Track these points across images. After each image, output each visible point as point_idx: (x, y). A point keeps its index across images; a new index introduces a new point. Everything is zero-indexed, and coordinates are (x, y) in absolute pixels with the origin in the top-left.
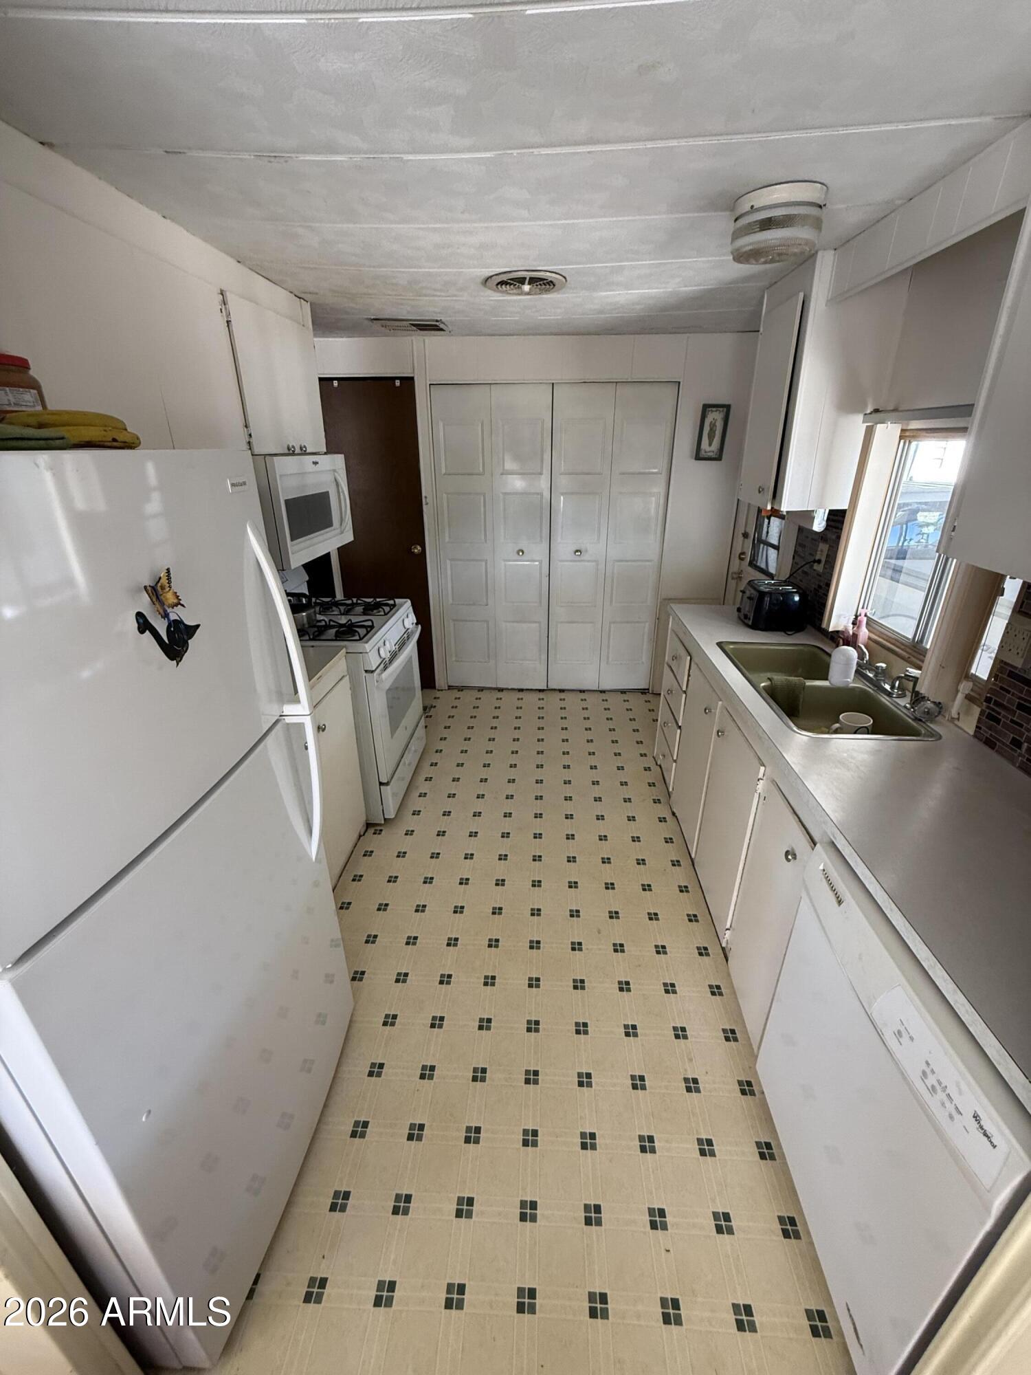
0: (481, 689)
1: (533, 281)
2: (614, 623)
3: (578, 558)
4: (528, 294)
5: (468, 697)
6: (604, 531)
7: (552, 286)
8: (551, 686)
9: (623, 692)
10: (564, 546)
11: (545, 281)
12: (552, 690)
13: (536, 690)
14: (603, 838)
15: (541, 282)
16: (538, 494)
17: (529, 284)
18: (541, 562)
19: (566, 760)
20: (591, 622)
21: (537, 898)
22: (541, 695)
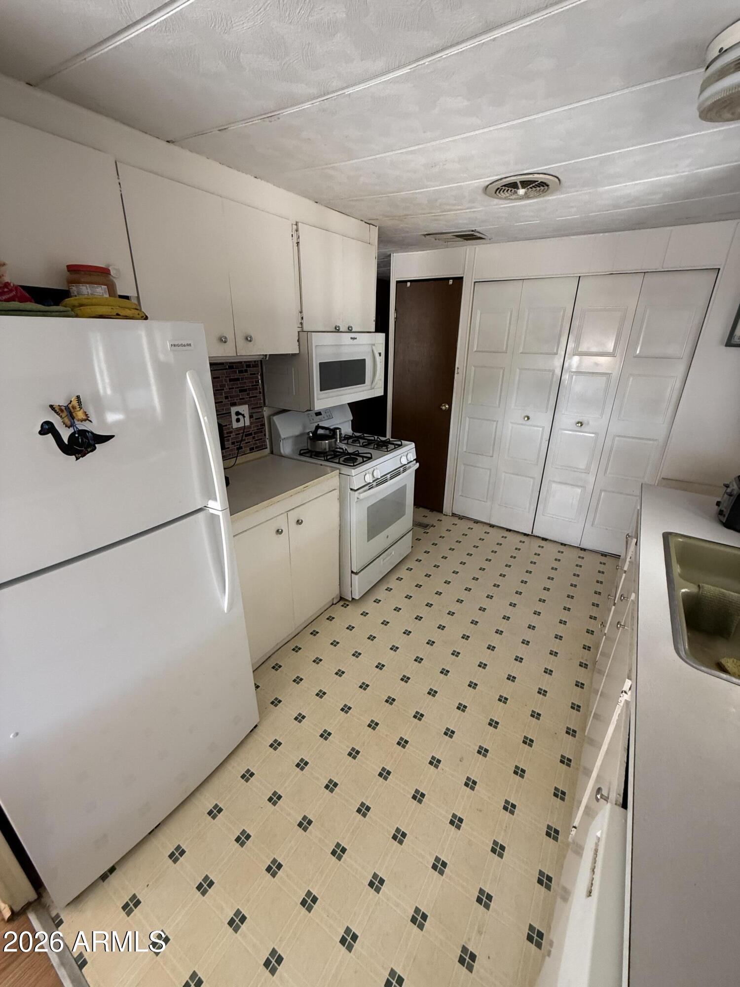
0: (476, 522)
1: (525, 184)
2: (605, 491)
3: (578, 429)
4: (521, 198)
5: (463, 525)
6: (608, 410)
7: (546, 187)
8: (535, 533)
9: (604, 555)
10: (567, 418)
12: (536, 536)
13: (522, 533)
14: (511, 678)
15: (534, 184)
16: (549, 371)
17: (523, 187)
18: (543, 428)
19: (515, 599)
20: (581, 487)
22: (524, 538)
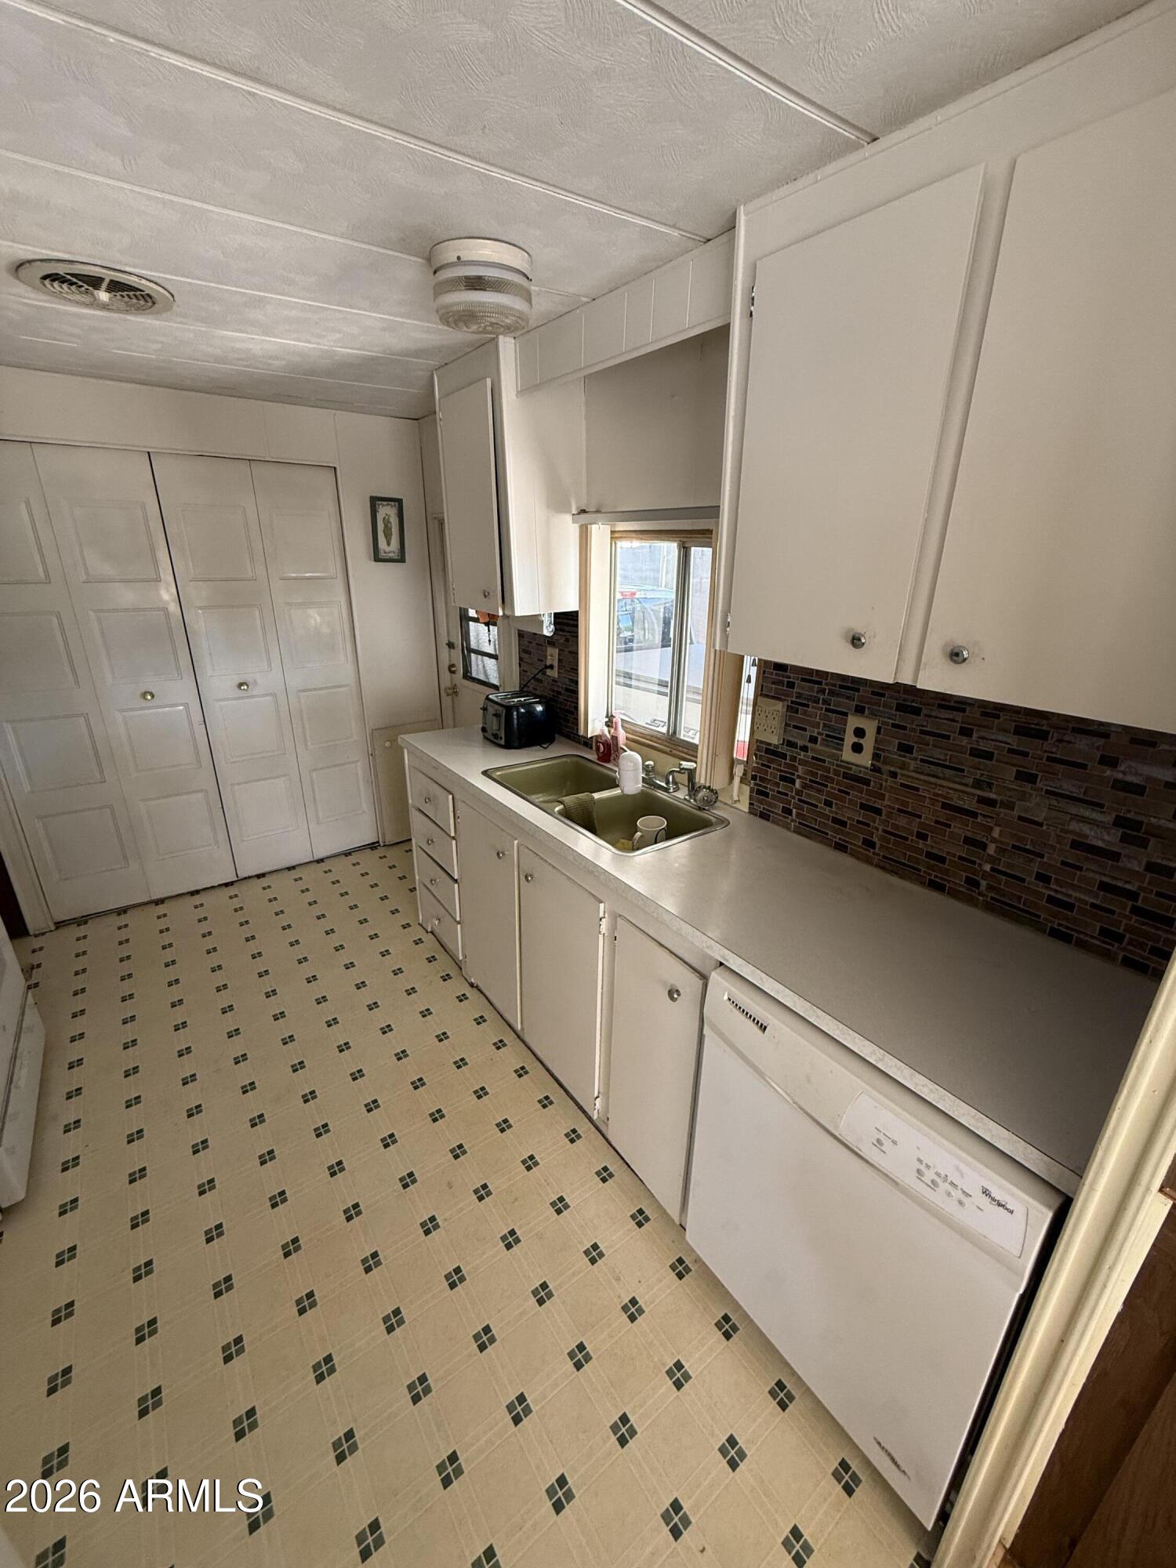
0: (122, 911)
1: (115, 287)
2: (315, 770)
3: (245, 694)
4: (104, 307)
6: (274, 653)
7: (150, 304)
8: (242, 875)
9: (348, 854)
10: (219, 680)
11: (138, 293)
12: (245, 878)
13: (220, 885)
14: (401, 1055)
15: (131, 293)
16: (159, 609)
17: (109, 290)
18: (186, 705)
19: (307, 970)
20: (285, 775)
21: (345, 1190)
22: (232, 891)
